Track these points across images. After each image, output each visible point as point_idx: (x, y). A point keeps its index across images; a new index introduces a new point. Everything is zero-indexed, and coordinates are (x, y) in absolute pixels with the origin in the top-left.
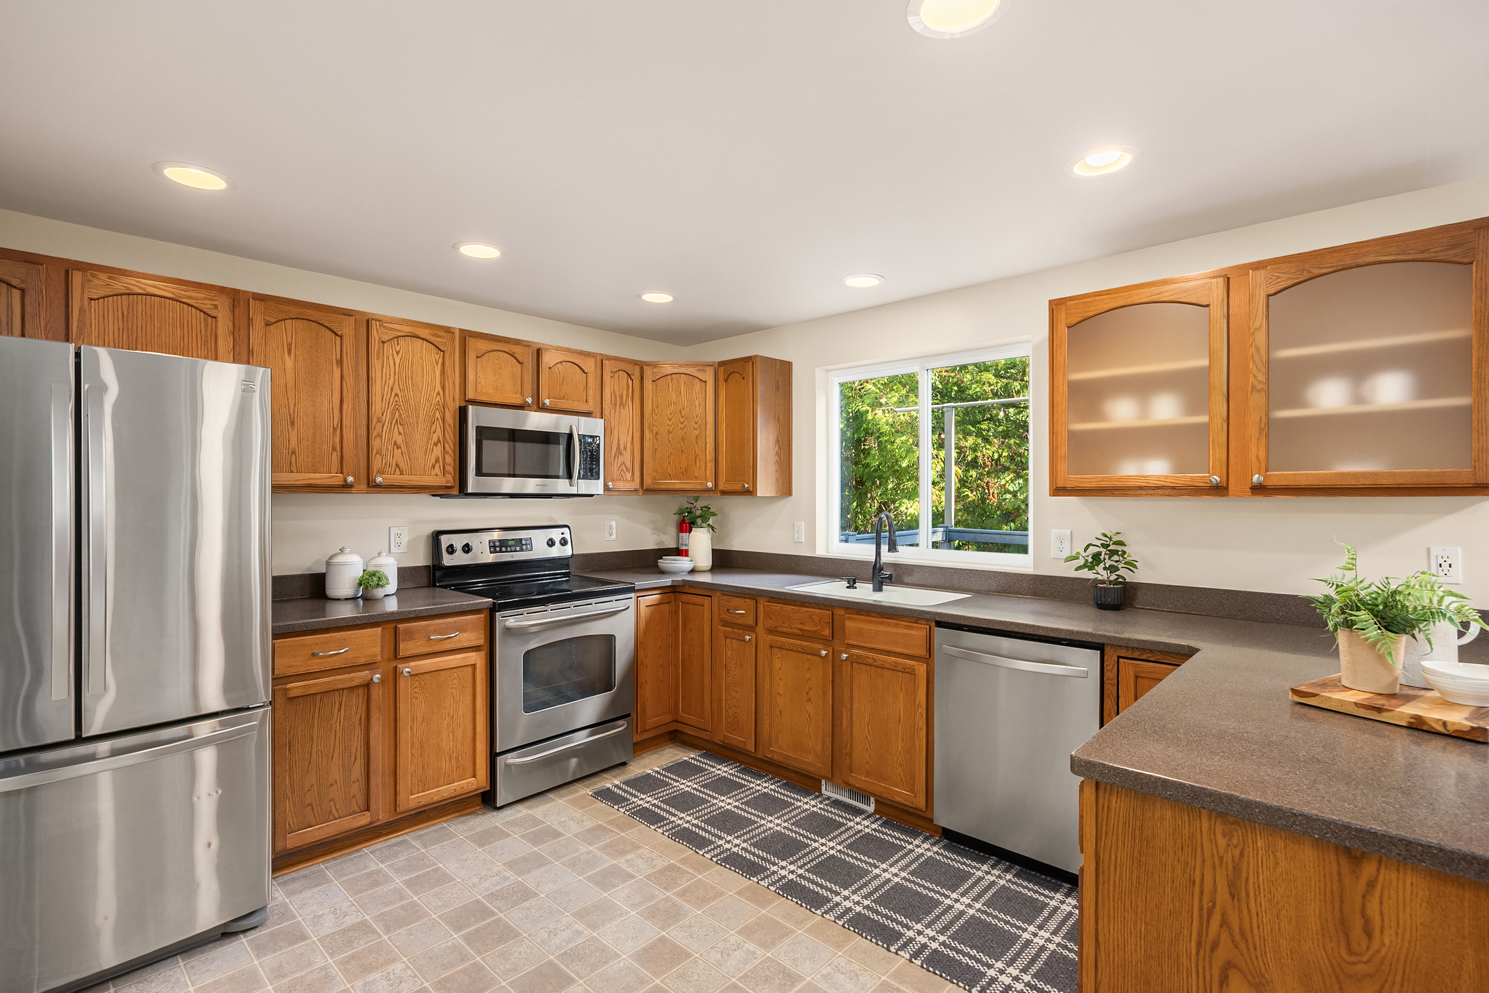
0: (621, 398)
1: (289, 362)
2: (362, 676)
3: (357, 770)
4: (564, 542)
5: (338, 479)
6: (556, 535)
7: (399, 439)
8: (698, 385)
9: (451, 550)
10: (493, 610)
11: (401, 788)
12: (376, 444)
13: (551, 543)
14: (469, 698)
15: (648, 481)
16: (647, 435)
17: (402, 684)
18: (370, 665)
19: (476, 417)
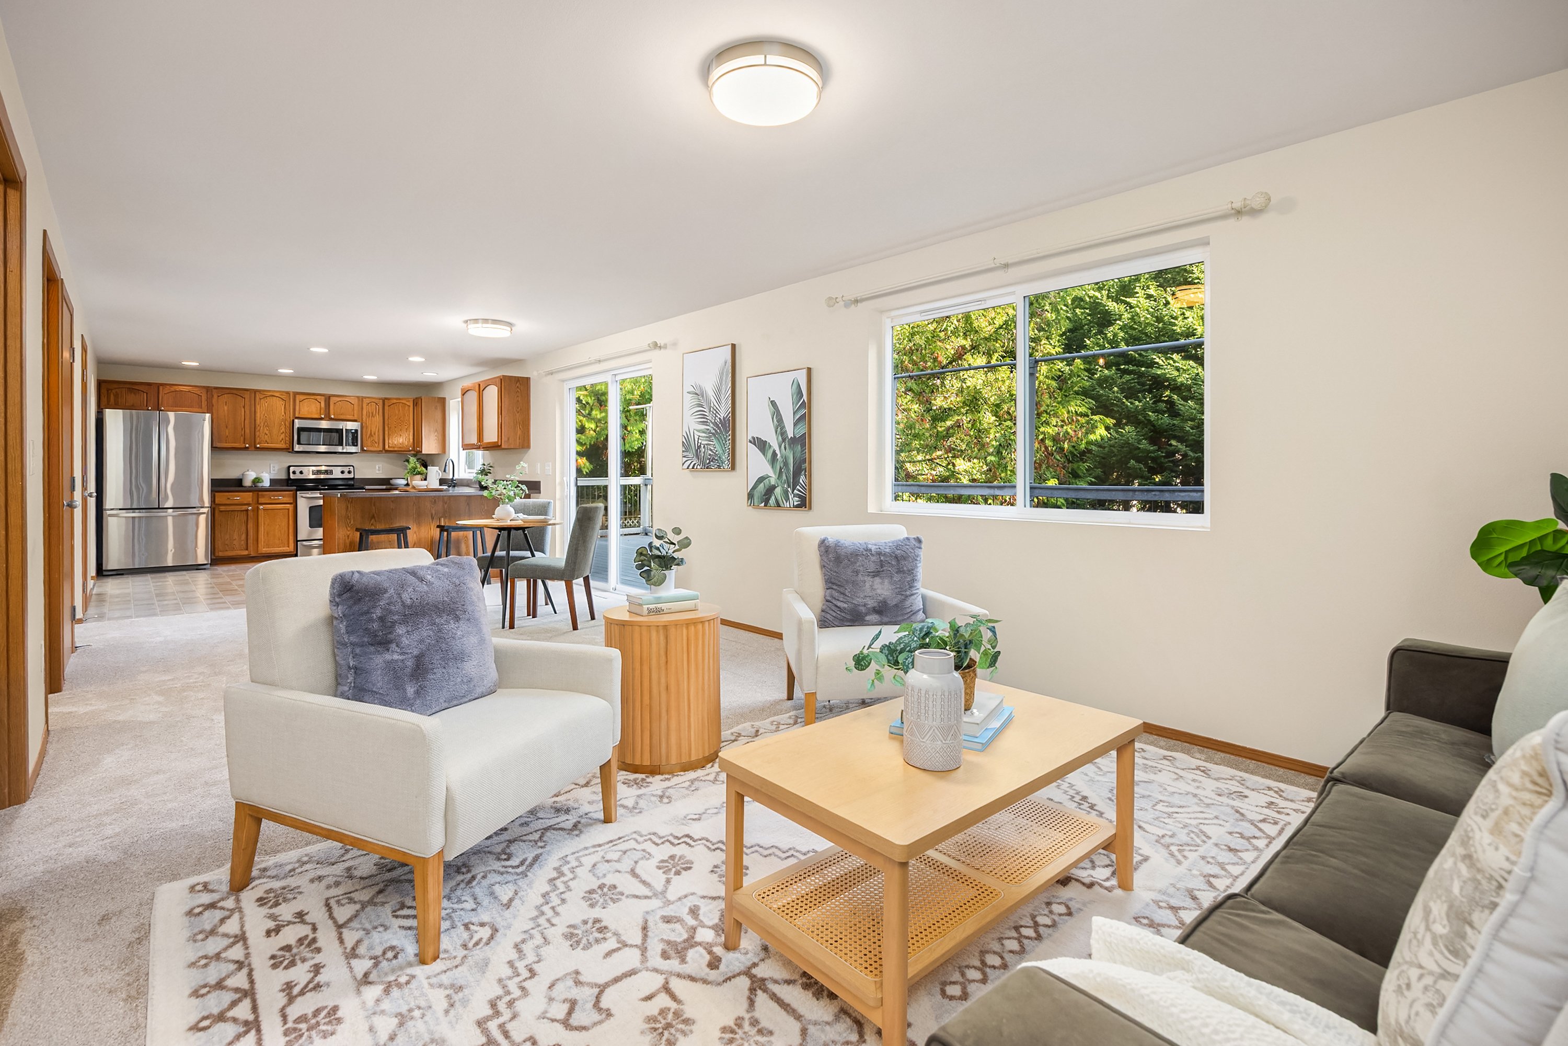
0: (372, 414)
1: (226, 408)
2: (244, 508)
3: (244, 537)
4: (349, 472)
5: (243, 446)
6: (346, 470)
7: (267, 432)
8: (407, 407)
9: (294, 473)
10: (297, 490)
11: (260, 545)
12: (257, 434)
13: (343, 472)
14: (287, 520)
15: (387, 447)
16: (386, 428)
17: (260, 512)
18: (249, 505)
19: (298, 423)
